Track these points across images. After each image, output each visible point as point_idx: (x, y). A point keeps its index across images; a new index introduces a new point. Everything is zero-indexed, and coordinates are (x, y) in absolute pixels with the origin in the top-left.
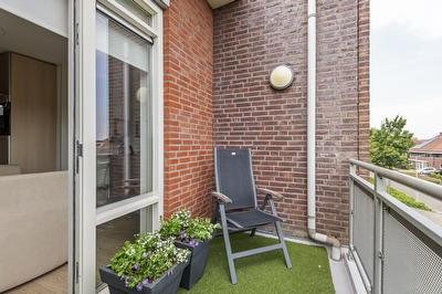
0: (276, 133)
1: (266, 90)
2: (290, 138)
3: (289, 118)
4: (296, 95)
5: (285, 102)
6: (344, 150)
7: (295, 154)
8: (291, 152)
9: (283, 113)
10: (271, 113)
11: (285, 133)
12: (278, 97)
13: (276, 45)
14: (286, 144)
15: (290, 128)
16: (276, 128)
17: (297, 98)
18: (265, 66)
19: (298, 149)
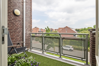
0: (15, 27)
1: (12, 14)
2: (19, 28)
3: (19, 23)
4: (20, 18)
5: (17, 19)
6: (29, 31)
7: (20, 32)
8: (19, 32)
9: (17, 22)
10: (14, 21)
11: (18, 27)
12: (16, 17)
13: (15, 3)
14: (18, 30)
15: (19, 26)
16: (15, 26)
17: (21, 19)
18: (12, 7)
19: (21, 31)
